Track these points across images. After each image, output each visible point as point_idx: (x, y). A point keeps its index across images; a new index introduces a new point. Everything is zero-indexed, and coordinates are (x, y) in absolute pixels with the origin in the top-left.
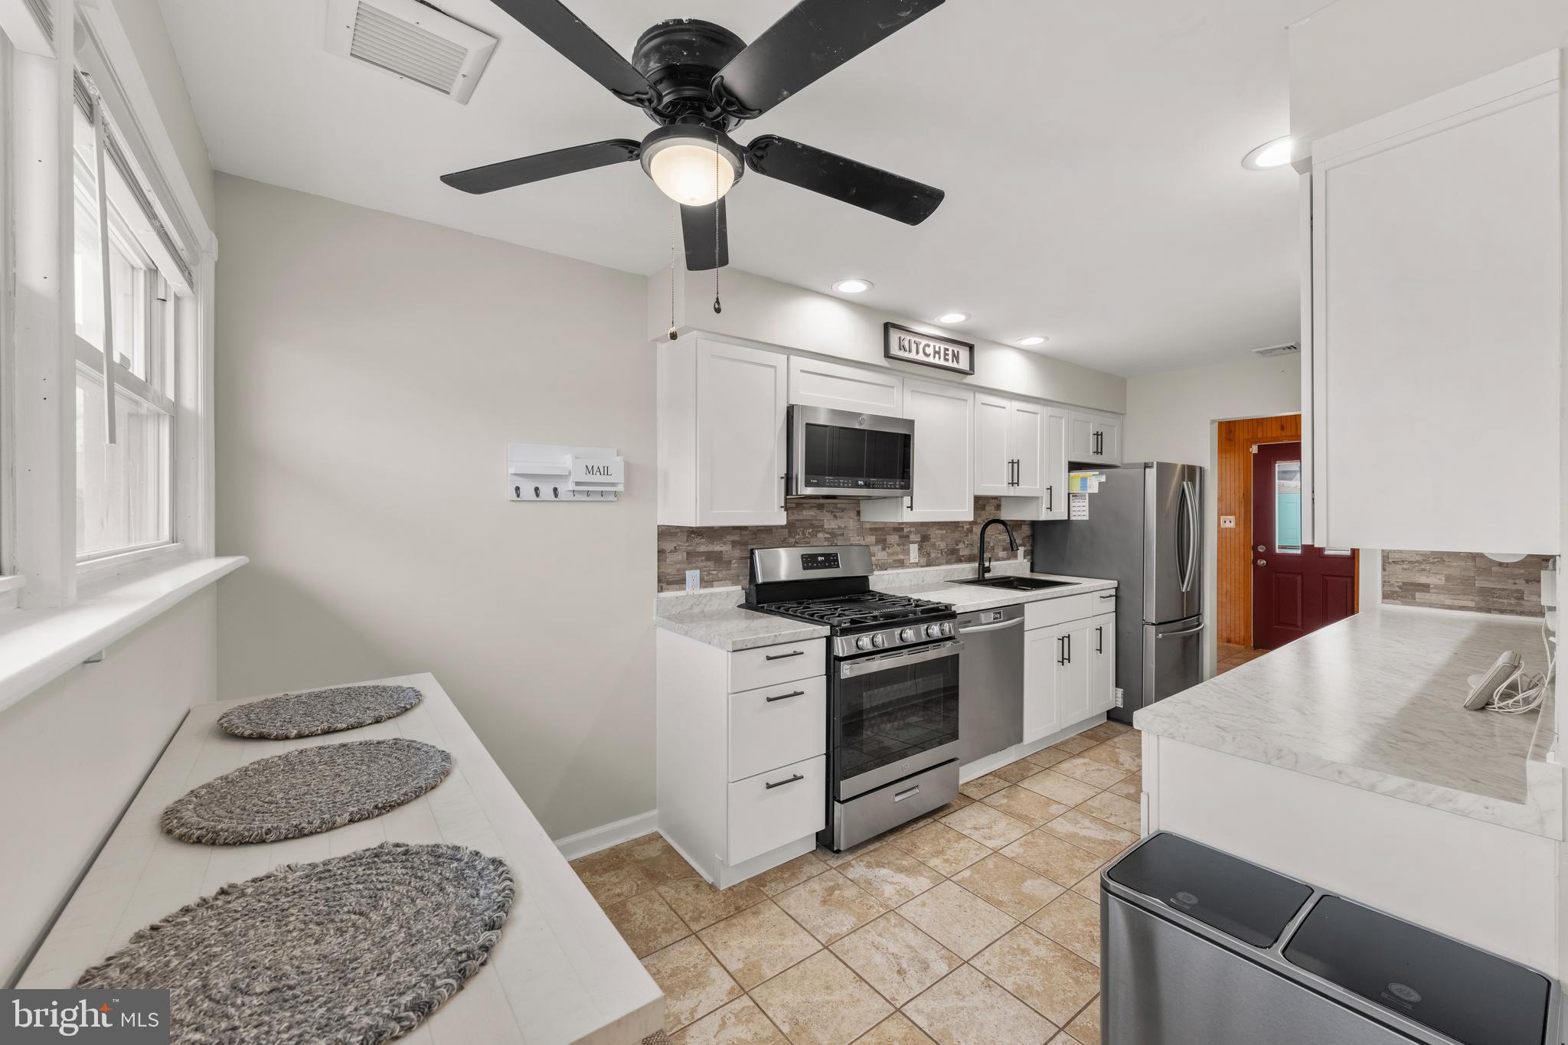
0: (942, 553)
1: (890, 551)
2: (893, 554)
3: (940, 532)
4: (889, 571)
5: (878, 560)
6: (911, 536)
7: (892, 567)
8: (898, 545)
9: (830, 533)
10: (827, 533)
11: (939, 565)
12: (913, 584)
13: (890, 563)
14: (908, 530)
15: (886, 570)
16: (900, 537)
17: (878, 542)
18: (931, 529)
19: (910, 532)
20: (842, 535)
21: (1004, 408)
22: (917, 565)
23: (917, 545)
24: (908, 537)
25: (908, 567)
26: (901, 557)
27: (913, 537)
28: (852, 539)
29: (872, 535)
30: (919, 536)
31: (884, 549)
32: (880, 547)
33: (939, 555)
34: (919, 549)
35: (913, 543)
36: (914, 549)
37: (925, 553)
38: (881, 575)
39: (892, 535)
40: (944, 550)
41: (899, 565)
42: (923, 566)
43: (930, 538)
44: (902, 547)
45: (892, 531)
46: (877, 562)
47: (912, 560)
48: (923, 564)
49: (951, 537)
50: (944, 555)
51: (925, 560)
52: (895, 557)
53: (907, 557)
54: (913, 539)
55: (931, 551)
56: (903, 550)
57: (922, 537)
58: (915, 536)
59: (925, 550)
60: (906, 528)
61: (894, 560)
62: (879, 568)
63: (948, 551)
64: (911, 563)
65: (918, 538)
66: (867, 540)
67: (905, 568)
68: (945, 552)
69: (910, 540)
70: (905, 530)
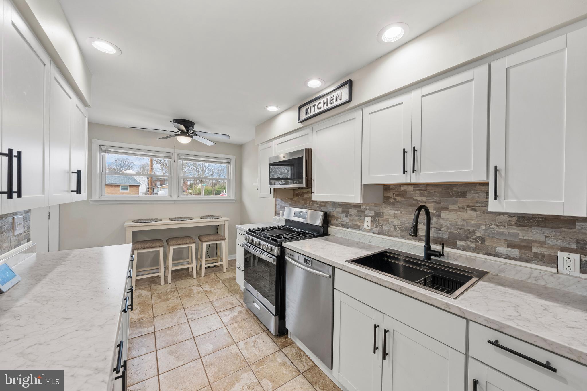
0: (395, 228)
1: (351, 218)
2: (352, 220)
3: (393, 212)
4: (349, 230)
5: (343, 222)
6: (366, 211)
7: (352, 227)
8: (356, 216)
9: (319, 204)
10: (318, 204)
11: (393, 236)
12: (361, 241)
13: (350, 225)
14: (364, 207)
15: (348, 228)
16: (358, 211)
17: (343, 212)
18: (383, 209)
19: (365, 209)
20: (325, 206)
21: (402, 103)
22: (370, 231)
23: (370, 218)
24: (363, 212)
25: (363, 231)
26: (358, 223)
27: (367, 212)
28: (329, 208)
29: (340, 208)
30: (373, 212)
31: (346, 216)
32: (344, 215)
33: (393, 229)
34: (372, 221)
35: (367, 216)
36: (368, 221)
37: (378, 225)
38: (341, 230)
39: (352, 209)
40: (398, 226)
41: (356, 227)
42: (375, 233)
43: (383, 215)
44: (359, 217)
45: (352, 207)
46: (342, 223)
47: (365, 227)
48: (375, 231)
49: (407, 218)
50: (398, 230)
51: (378, 229)
52: (354, 223)
53: (363, 224)
54: (368, 213)
55: (384, 224)
56: (360, 219)
57: (375, 213)
58: (369, 212)
59: (378, 223)
60: (363, 206)
61: (353, 224)
62: (343, 226)
63: (402, 228)
64: (365, 229)
65: (372, 214)
66: (337, 210)
67: (361, 230)
68: (399, 228)
69: (365, 214)
70: (362, 207)
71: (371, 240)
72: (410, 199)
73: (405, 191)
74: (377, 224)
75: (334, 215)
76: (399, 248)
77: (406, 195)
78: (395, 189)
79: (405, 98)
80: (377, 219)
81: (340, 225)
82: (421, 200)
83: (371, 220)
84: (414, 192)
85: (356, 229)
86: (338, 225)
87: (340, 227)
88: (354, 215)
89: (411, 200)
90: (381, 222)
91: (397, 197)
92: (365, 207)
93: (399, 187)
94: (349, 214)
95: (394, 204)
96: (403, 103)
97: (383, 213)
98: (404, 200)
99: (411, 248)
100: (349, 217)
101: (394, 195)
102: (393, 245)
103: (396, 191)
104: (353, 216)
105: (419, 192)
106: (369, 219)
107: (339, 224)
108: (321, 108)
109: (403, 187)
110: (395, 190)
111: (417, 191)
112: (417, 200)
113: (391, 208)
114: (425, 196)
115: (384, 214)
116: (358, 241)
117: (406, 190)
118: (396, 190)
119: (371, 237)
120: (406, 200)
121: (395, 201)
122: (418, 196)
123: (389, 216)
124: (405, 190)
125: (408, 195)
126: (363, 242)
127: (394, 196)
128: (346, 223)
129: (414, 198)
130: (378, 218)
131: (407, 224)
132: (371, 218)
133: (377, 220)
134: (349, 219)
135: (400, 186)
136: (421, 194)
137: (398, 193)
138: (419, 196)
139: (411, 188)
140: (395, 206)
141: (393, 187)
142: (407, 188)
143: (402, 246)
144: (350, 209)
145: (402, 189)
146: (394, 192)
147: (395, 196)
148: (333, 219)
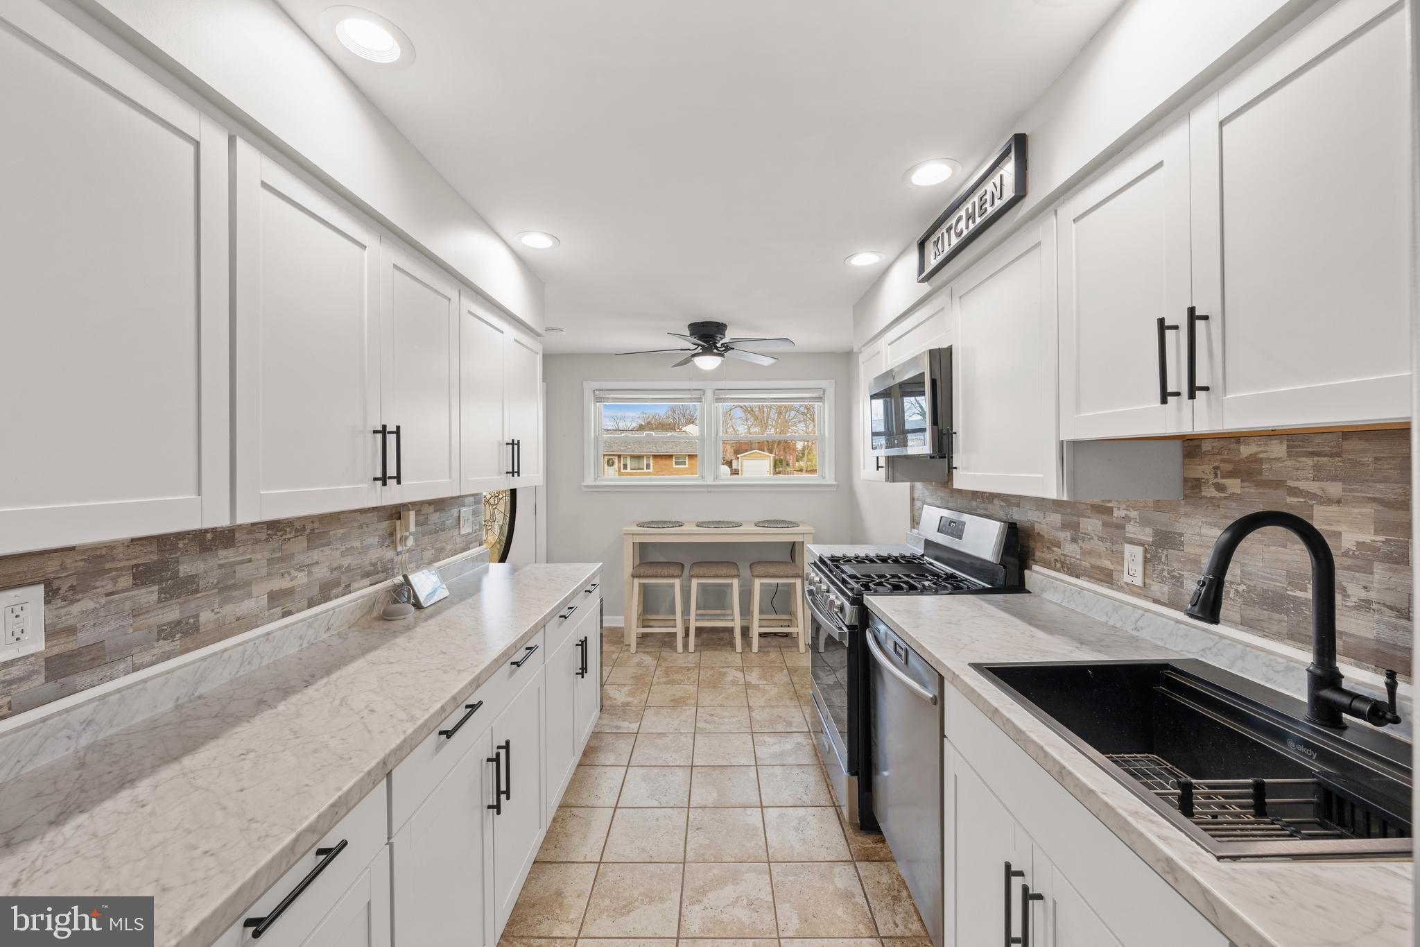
1: (1086, 546)
2: (1090, 553)
5: (1065, 555)
6: (1128, 527)
7: (1090, 576)
8: (1101, 539)
12: (1111, 623)
13: (1085, 569)
14: (1123, 513)
15: (1078, 577)
16: (1105, 524)
17: (1065, 526)
18: (1183, 520)
19: (1127, 519)
21: (1160, 164)
22: (1143, 591)
23: (1141, 549)
24: (1122, 527)
25: (1120, 589)
26: (1107, 564)
27: (1132, 530)
29: (1056, 512)
30: (1149, 531)
31: (1074, 540)
32: (1068, 534)
34: (1146, 560)
35: (1133, 542)
36: (1133, 556)
37: (1165, 573)
38: (1057, 580)
39: (1089, 518)
40: (1234, 586)
41: (1102, 577)
42: (1156, 601)
43: (1182, 544)
44: (1108, 545)
45: (1089, 511)
46: (1063, 558)
47: (1127, 579)
48: (1158, 596)
49: (1267, 556)
50: (1233, 600)
51: (1166, 589)
52: (1094, 561)
53: (1119, 568)
54: (1135, 534)
55: (1186, 574)
56: (1112, 551)
57: (1157, 533)
58: (1139, 529)
59: (1166, 568)
60: (1119, 509)
61: (1093, 566)
62: (1066, 569)
63: (1248, 592)
64: (1127, 584)
65: (1147, 535)
66: (1048, 519)
67: (1114, 587)
68: (1237, 591)
69: (1127, 535)
70: (1116, 513)
71: (1140, 624)
72: (1275, 489)
73: (1254, 459)
74: (1164, 570)
75: (1041, 533)
76: (1232, 665)
77: (1260, 472)
78: (1219, 454)
79: (1167, 147)
80: (1163, 553)
81: (1058, 565)
82: (1319, 493)
83: (1145, 558)
84: (1288, 463)
85: (1101, 580)
86: (1053, 565)
87: (1059, 571)
88: (1096, 538)
89: (1280, 493)
90: (1176, 565)
91: (1227, 482)
92: (1125, 512)
93: (1234, 446)
94: (1083, 533)
95: (1219, 506)
96: (1162, 161)
97: (1181, 535)
98: (1252, 490)
99: (1278, 672)
100: (1080, 542)
101: (1219, 472)
102: (1210, 649)
103: (1222, 461)
104: (1092, 539)
105: (1309, 462)
106: (1139, 550)
107: (1056, 560)
108: (962, 232)
109: (1247, 444)
110: (1219, 457)
111: (1301, 459)
112: (1301, 491)
113: (1209, 520)
114: (1335, 479)
115: (1186, 538)
116: (1103, 619)
117: (1261, 456)
118: (1225, 457)
119: (1141, 612)
120: (1261, 490)
121: (1223, 495)
122: (1307, 479)
123: (1201, 546)
124: (1256, 454)
125: (1267, 475)
126: (1118, 626)
127: (1216, 476)
128: (1072, 559)
129: (1291, 483)
130: (1165, 551)
131: (1265, 578)
132: (1146, 551)
133: (1164, 557)
134: (1081, 548)
135: (1238, 442)
136: (1317, 467)
137: (1229, 467)
138: (1310, 476)
139: (1278, 449)
140: (1223, 511)
141: (1214, 444)
142: (1262, 448)
143: (1243, 658)
144: (1085, 517)
145: (1246, 450)
146: (1217, 464)
147: (1223, 477)
148: (1039, 545)
